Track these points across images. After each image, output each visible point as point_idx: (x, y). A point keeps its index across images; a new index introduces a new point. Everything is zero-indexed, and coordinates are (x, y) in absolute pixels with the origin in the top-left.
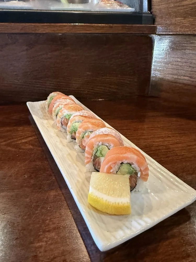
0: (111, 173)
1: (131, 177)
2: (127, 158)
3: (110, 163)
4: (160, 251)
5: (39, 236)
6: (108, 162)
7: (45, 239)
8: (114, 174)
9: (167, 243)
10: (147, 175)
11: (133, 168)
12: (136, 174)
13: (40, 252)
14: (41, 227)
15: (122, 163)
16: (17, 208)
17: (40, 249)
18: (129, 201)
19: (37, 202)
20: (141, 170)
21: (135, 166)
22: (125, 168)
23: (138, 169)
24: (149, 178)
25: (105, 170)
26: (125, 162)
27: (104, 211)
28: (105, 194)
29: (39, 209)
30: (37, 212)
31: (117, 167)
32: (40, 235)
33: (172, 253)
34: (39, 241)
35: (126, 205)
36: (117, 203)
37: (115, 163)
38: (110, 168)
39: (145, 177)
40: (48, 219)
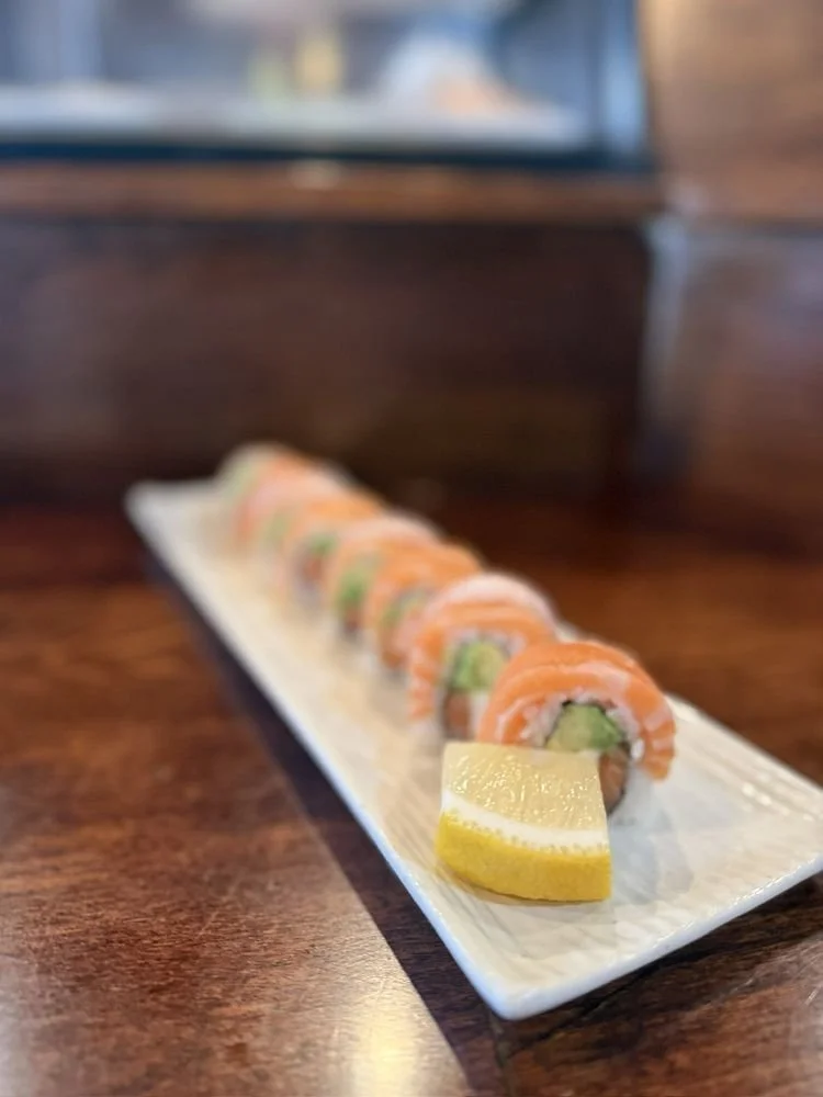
0: (521, 743)
1: (604, 762)
2: (589, 682)
3: (519, 703)
4: (728, 1027)
5: (245, 981)
6: (511, 699)
7: (270, 992)
8: (535, 746)
9: (753, 999)
10: (669, 752)
11: (613, 724)
12: (625, 747)
13: (257, 1035)
14: (246, 949)
15: (567, 703)
16: (141, 882)
17: (254, 1024)
18: (605, 842)
19: (220, 865)
20: (644, 734)
21: (622, 712)
22: (581, 724)
23: (632, 727)
24: (677, 766)
25: (500, 732)
26: (582, 696)
27: (501, 887)
28: (508, 815)
29: (232, 889)
30: (225, 899)
31: (546, 719)
32: (248, 978)
33: (773, 1033)
34: (247, 998)
35: (595, 853)
36: (558, 847)
37: (540, 703)
38: (520, 722)
39: (659, 760)
40: (272, 925)
